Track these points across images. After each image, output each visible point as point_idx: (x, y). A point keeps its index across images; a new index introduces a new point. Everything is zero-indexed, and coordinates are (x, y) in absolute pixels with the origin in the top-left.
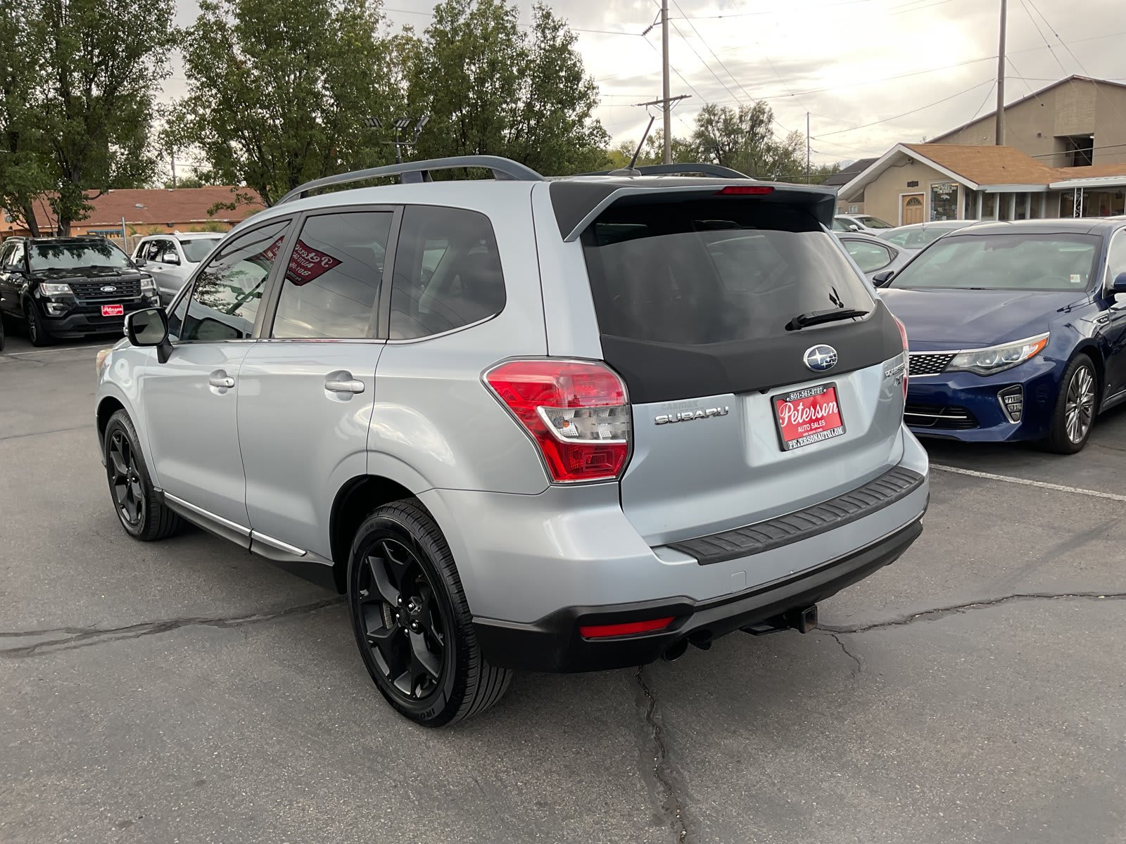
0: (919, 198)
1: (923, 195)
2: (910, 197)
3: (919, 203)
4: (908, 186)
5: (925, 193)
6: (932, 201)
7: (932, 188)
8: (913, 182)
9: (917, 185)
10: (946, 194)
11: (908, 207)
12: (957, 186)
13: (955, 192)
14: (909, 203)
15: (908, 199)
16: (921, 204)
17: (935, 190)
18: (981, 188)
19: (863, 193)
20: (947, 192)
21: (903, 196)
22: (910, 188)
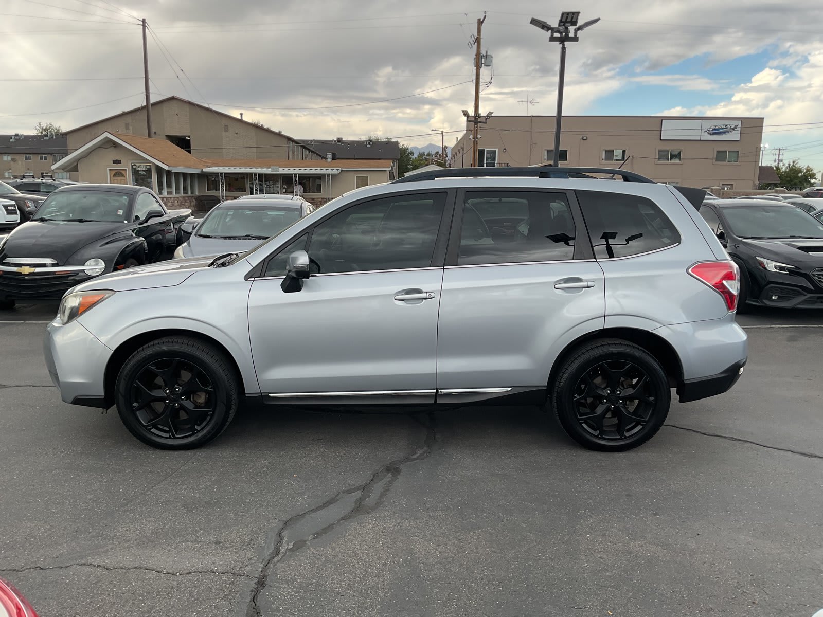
0: (123, 172)
1: (126, 170)
2: (117, 171)
3: (123, 176)
4: (113, 163)
5: (127, 169)
6: (132, 175)
7: (132, 166)
8: (117, 160)
9: (121, 163)
10: (143, 171)
11: (115, 178)
12: (151, 166)
13: (149, 171)
14: (114, 176)
15: (114, 172)
16: (125, 177)
17: (134, 167)
18: (170, 169)
19: (77, 165)
20: (144, 169)
21: (110, 170)
22: (115, 164)
